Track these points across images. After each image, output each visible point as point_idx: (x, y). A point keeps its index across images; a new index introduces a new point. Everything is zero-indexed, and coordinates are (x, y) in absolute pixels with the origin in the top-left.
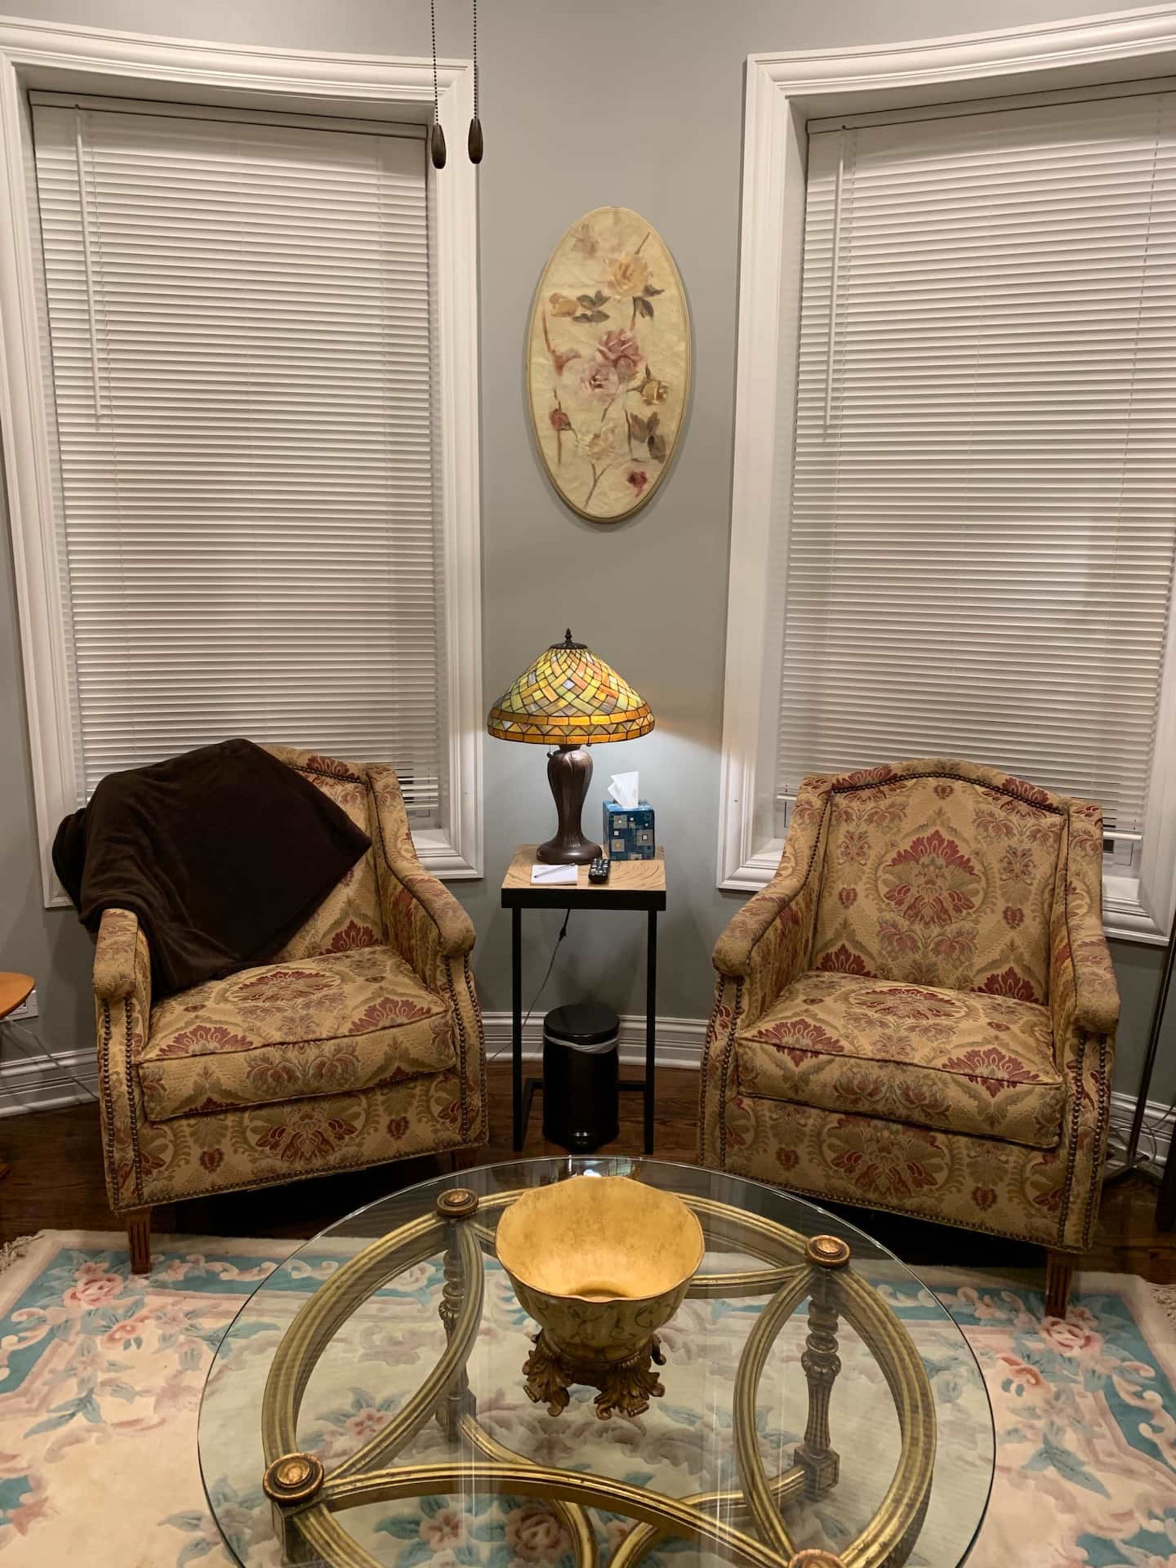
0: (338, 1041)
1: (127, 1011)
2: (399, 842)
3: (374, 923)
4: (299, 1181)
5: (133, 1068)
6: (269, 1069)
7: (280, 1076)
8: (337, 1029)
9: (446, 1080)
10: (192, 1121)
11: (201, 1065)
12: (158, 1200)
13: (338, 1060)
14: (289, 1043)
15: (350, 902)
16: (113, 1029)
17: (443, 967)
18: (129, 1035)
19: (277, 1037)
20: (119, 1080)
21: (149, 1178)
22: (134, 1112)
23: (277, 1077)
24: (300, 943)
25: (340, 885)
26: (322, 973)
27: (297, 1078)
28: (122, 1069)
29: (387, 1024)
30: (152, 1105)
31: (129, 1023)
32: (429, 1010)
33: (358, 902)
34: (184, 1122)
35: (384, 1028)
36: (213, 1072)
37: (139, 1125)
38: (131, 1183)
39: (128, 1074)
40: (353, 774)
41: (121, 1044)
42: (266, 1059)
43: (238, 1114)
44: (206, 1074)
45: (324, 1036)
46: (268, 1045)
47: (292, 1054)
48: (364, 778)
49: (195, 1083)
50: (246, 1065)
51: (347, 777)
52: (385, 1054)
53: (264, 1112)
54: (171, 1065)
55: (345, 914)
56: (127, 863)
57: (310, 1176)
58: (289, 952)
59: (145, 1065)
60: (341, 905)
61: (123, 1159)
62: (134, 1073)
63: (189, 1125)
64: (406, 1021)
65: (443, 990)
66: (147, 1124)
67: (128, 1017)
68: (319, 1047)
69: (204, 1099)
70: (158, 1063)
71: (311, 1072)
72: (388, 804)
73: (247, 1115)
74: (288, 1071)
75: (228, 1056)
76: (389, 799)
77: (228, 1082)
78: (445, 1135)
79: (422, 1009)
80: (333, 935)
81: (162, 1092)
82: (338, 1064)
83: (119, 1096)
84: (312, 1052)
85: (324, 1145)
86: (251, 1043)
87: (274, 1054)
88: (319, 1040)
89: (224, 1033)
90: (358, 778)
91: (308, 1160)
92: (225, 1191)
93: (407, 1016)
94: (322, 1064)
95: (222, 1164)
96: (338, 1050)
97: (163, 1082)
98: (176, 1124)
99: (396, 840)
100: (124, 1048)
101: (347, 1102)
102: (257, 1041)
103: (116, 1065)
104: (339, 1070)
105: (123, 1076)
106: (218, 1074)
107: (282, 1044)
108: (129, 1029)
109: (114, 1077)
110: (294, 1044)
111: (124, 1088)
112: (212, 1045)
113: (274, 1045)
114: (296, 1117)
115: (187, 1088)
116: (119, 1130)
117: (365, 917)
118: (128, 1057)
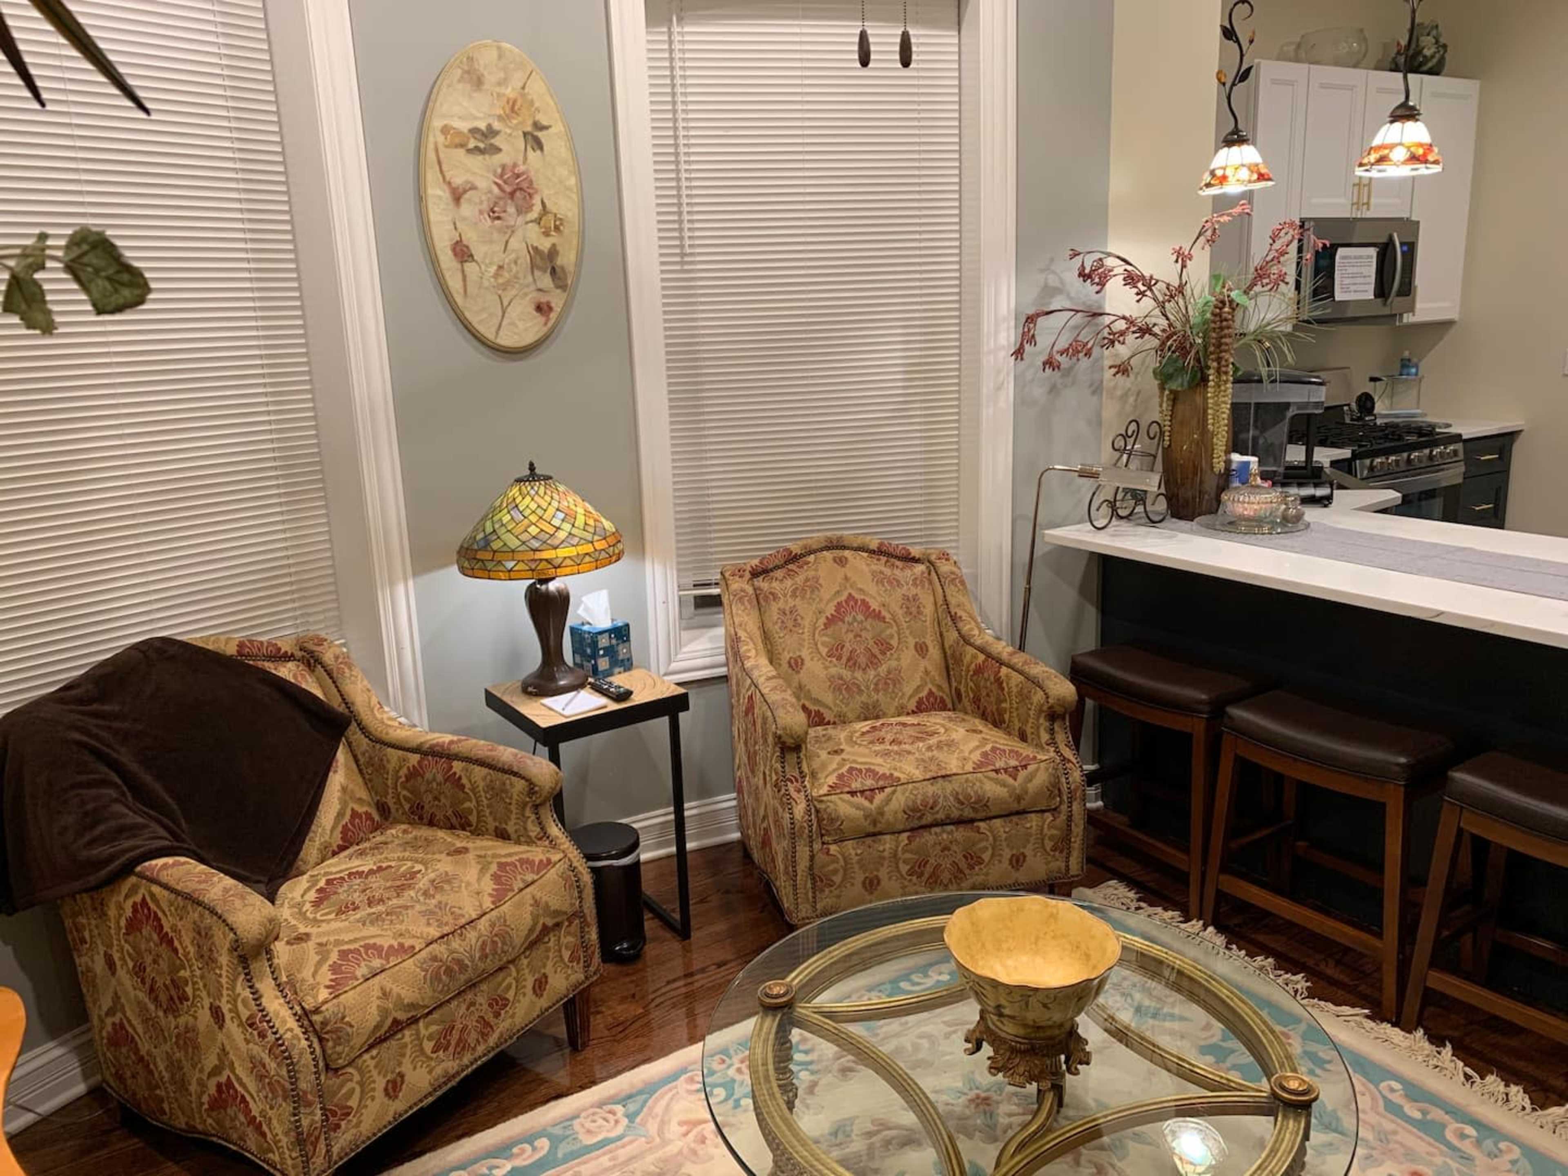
0: (487, 916)
1: (269, 960)
2: (376, 712)
3: (369, 805)
4: (467, 1076)
5: (305, 1016)
6: (440, 967)
7: (452, 970)
8: (481, 906)
9: (570, 923)
10: (374, 1052)
11: (377, 987)
12: (346, 1154)
13: (496, 935)
14: (447, 935)
15: (344, 789)
16: (258, 985)
17: (533, 817)
18: (279, 985)
19: (434, 932)
20: (295, 1037)
21: (339, 1133)
22: (316, 1066)
23: (449, 971)
25: (331, 774)
26: (384, 865)
27: (467, 966)
28: (292, 1023)
29: (522, 885)
30: (339, 1049)
31: (273, 973)
32: (549, 861)
33: (351, 786)
34: (366, 1057)
35: (521, 890)
36: (391, 990)
37: (323, 1078)
38: (322, 1147)
39: (301, 1026)
40: (286, 652)
41: (277, 997)
42: (434, 959)
43: (413, 1026)
44: (385, 994)
45: (474, 916)
46: (431, 943)
47: (456, 943)
48: (298, 654)
49: (378, 1006)
50: (418, 970)
51: (280, 658)
52: (532, 913)
53: (435, 1016)
54: (349, 998)
55: (344, 804)
57: (474, 1066)
59: (324, 1008)
60: (337, 794)
61: (313, 1122)
62: (306, 1023)
63: (373, 1058)
64: (536, 877)
65: (540, 839)
66: (330, 1074)
67: (270, 966)
68: (475, 928)
69: (389, 1022)
70: (335, 1001)
71: (477, 955)
72: (347, 674)
73: (421, 1024)
74: (459, 962)
75: (397, 968)
76: (346, 670)
77: (408, 995)
78: (574, 978)
79: (541, 861)
80: (340, 828)
81: (349, 1030)
82: (496, 939)
83: (301, 1054)
84: (472, 935)
85: (486, 1027)
86: (413, 947)
87: (439, 949)
88: (472, 922)
89: (378, 949)
90: (292, 655)
91: (474, 1049)
92: (405, 1116)
93: (533, 872)
94: (484, 943)
95: (404, 1086)
96: (493, 925)
97: (347, 1019)
98: (360, 1062)
99: (372, 710)
100: (282, 1001)
101: (501, 975)
102: (418, 944)
103: (284, 1022)
104: (500, 945)
105: (298, 1031)
106: (396, 990)
107: (442, 937)
108: (275, 979)
109: (288, 1035)
110: (453, 933)
111: (304, 1043)
112: (377, 963)
113: (436, 941)
114: (463, 1009)
115: (372, 1016)
116: (305, 1093)
117: (360, 801)
118: (292, 1008)
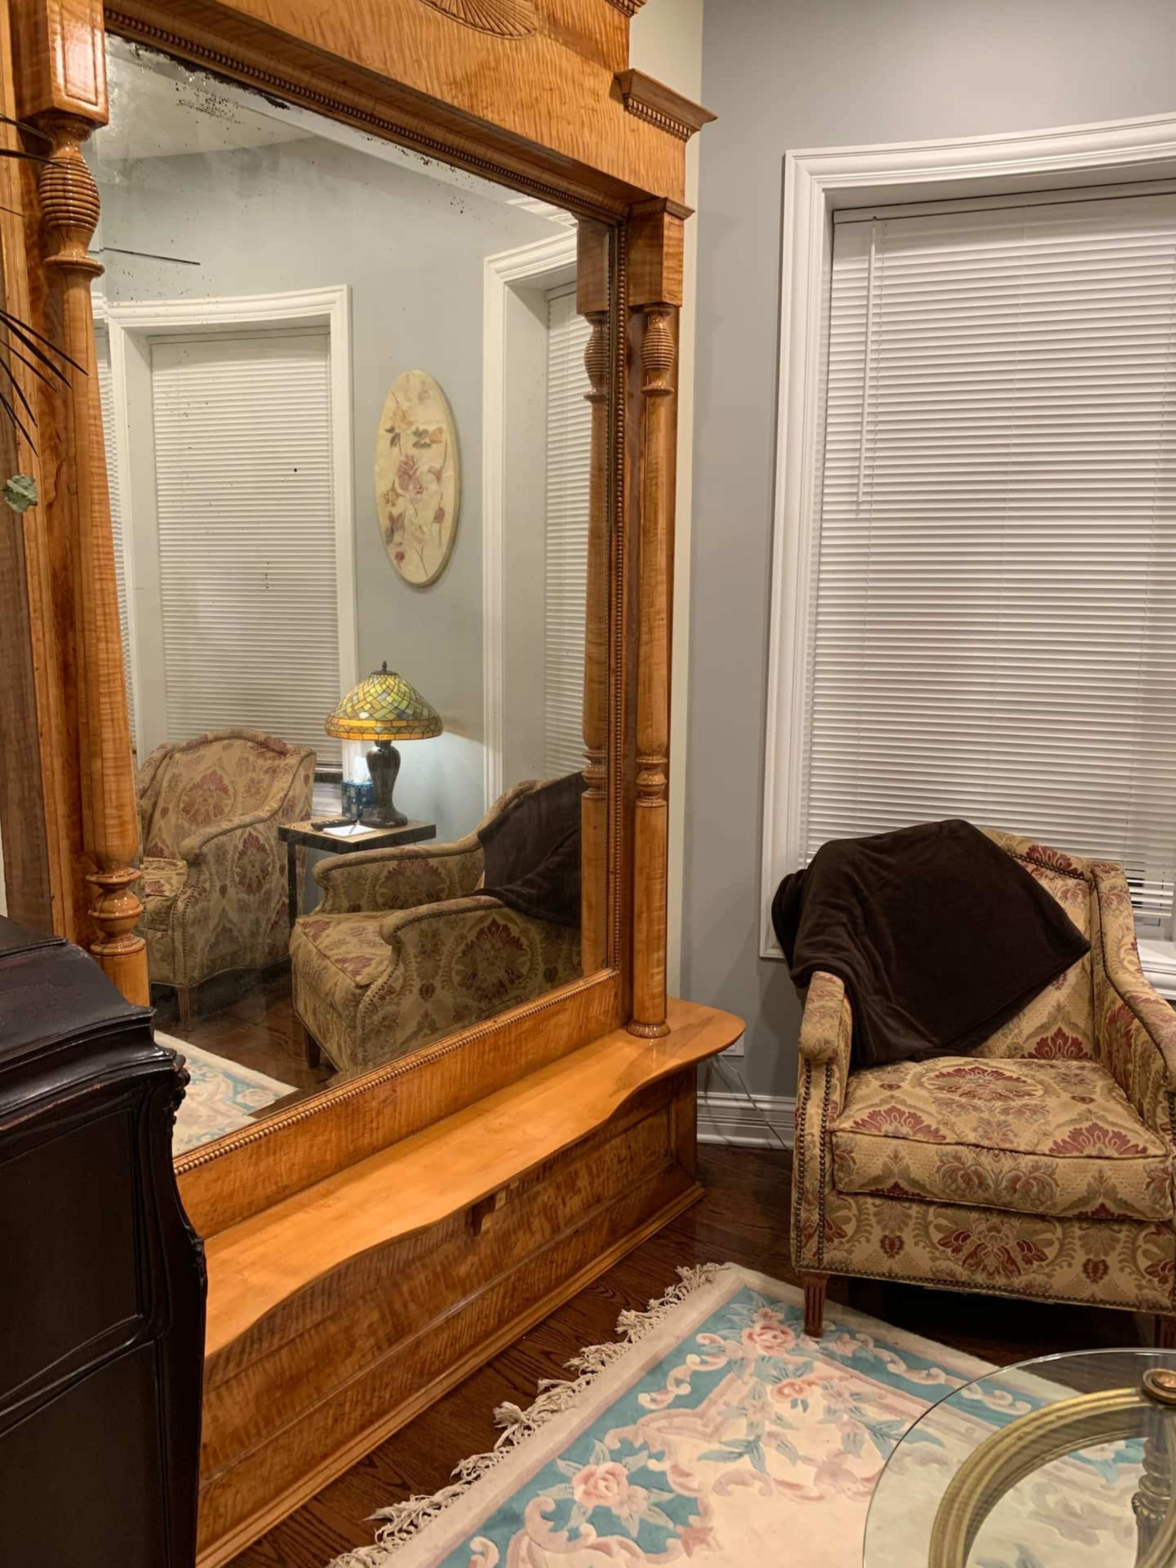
0: (1036, 1158)
1: (827, 1076)
2: (1123, 950)
3: (1085, 1035)
4: (978, 1295)
5: (828, 1133)
6: (960, 1169)
7: (970, 1179)
8: (1036, 1146)
9: (1158, 1233)
10: (878, 1202)
11: (892, 1147)
12: (836, 1270)
13: (1035, 1178)
14: (983, 1147)
15: (1059, 1008)
16: (812, 1090)
17: (1165, 1104)
18: (827, 1100)
19: (972, 1138)
20: (813, 1142)
21: (831, 1246)
22: (823, 1177)
23: (967, 1179)
24: (1001, 1041)
25: (1050, 987)
26: (1023, 1079)
27: (988, 1187)
28: (816, 1131)
29: (1094, 1153)
30: (841, 1175)
31: (827, 1088)
32: (1145, 1150)
33: (1068, 1009)
34: (869, 1200)
35: (1090, 1157)
36: (903, 1158)
37: (827, 1190)
38: (813, 1244)
39: (823, 1139)
40: (1076, 869)
41: (818, 1106)
42: (957, 1158)
43: (924, 1207)
44: (896, 1157)
45: (1021, 1149)
46: (962, 1144)
47: (986, 1159)
48: (1088, 875)
49: (885, 1164)
50: (936, 1158)
51: (1069, 872)
52: (1089, 1185)
53: (950, 1212)
54: (863, 1140)
55: (1053, 1019)
56: (840, 930)
57: (990, 1292)
58: (989, 1048)
59: (839, 1134)
60: (1050, 1009)
61: (808, 1220)
62: (827, 1138)
63: (873, 1204)
64: (1116, 1155)
65: (1164, 1130)
66: (834, 1192)
67: (828, 1082)
68: (1015, 1159)
69: (890, 1183)
70: (851, 1135)
71: (1004, 1184)
72: (1113, 907)
73: (932, 1210)
74: (979, 1176)
75: (919, 1144)
76: (1115, 903)
77: (916, 1172)
78: (1149, 1294)
79: (1137, 1146)
80: (1038, 1039)
81: (851, 1163)
82: (1034, 1182)
83: (812, 1158)
84: (1007, 1163)
85: (1009, 1264)
86: (944, 1138)
87: (968, 1155)
88: (1017, 1152)
89: (917, 1120)
90: (1082, 874)
91: (991, 1274)
92: (901, 1281)
93: (1117, 1150)
94: (1017, 1179)
95: (902, 1253)
96: (1036, 1168)
97: (853, 1155)
98: (862, 1199)
99: (1119, 948)
100: (820, 1111)
101: (1040, 1225)
102: (951, 1138)
103: (812, 1126)
104: (1035, 1189)
105: (817, 1139)
106: (907, 1160)
107: (977, 1146)
108: (827, 1094)
109: (809, 1138)
110: (989, 1149)
111: (817, 1151)
112: (905, 1130)
113: (968, 1145)
114: (983, 1226)
115: (876, 1168)
116: (808, 1192)
117: (1074, 1026)
118: (824, 1121)
